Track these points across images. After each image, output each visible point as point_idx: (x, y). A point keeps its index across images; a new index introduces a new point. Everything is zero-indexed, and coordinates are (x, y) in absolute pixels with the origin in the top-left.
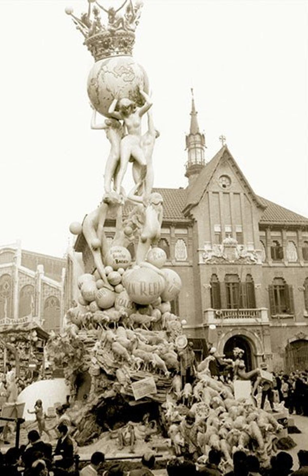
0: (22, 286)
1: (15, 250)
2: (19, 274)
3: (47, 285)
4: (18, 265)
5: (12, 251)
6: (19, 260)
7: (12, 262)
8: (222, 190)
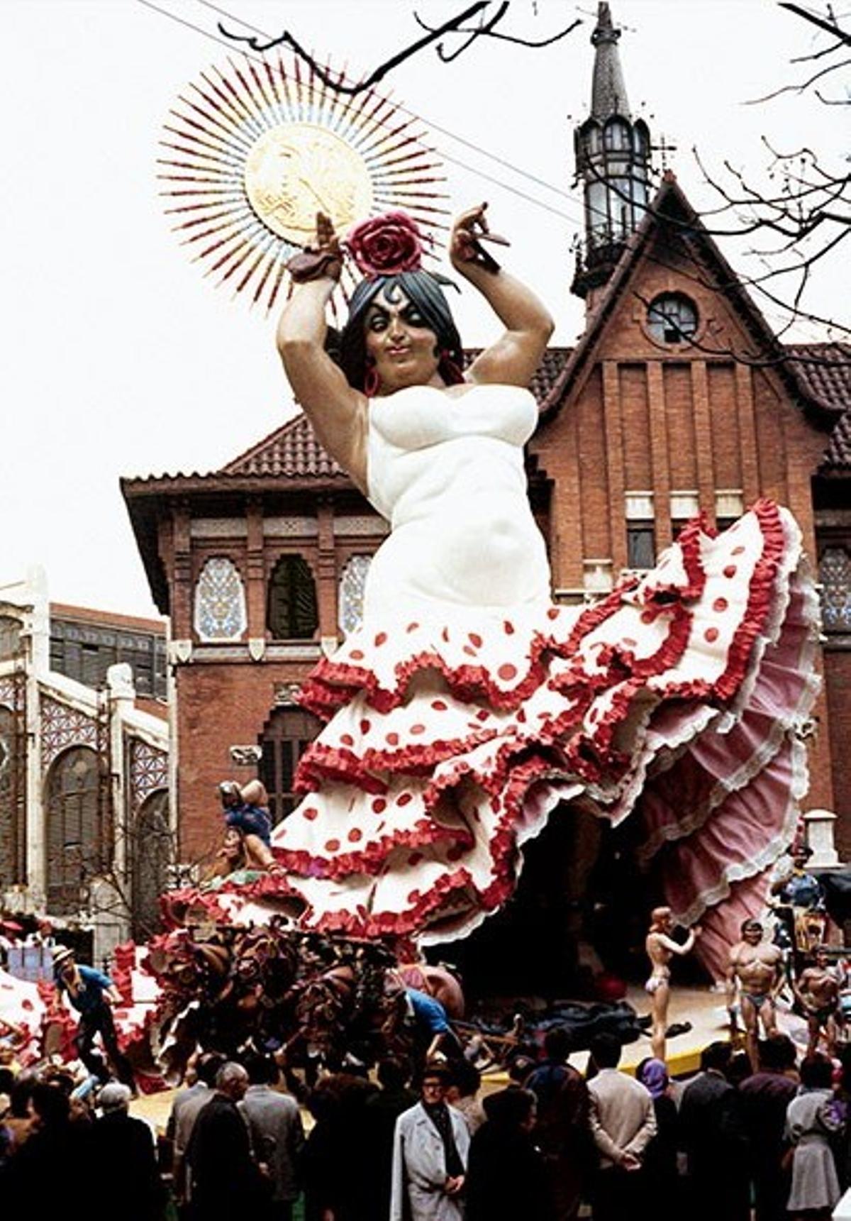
0: (57, 752)
1: (23, 609)
2: (41, 703)
3: (145, 744)
4: (39, 667)
5: (12, 613)
6: (41, 647)
7: (15, 656)
8: (659, 354)
